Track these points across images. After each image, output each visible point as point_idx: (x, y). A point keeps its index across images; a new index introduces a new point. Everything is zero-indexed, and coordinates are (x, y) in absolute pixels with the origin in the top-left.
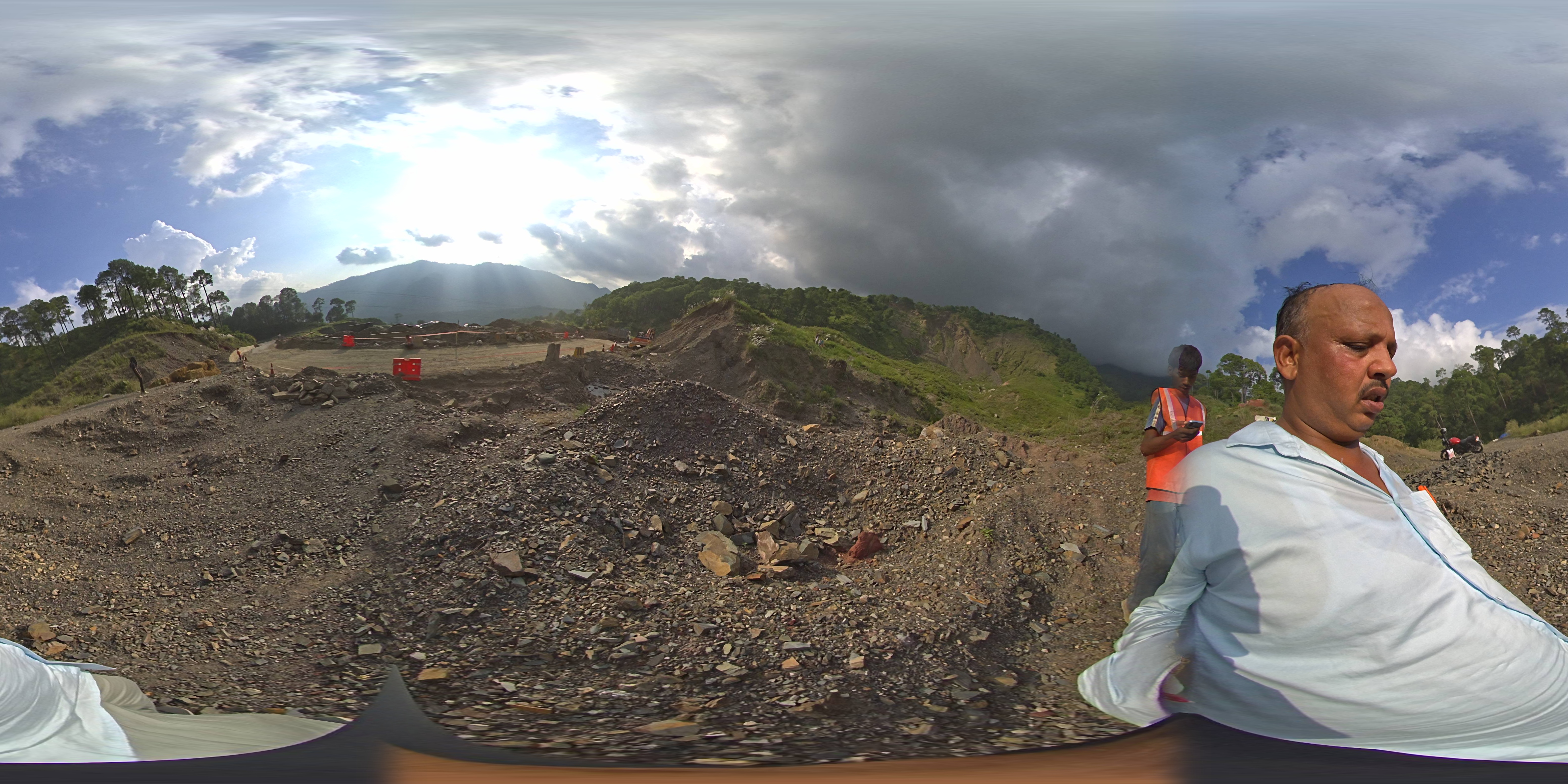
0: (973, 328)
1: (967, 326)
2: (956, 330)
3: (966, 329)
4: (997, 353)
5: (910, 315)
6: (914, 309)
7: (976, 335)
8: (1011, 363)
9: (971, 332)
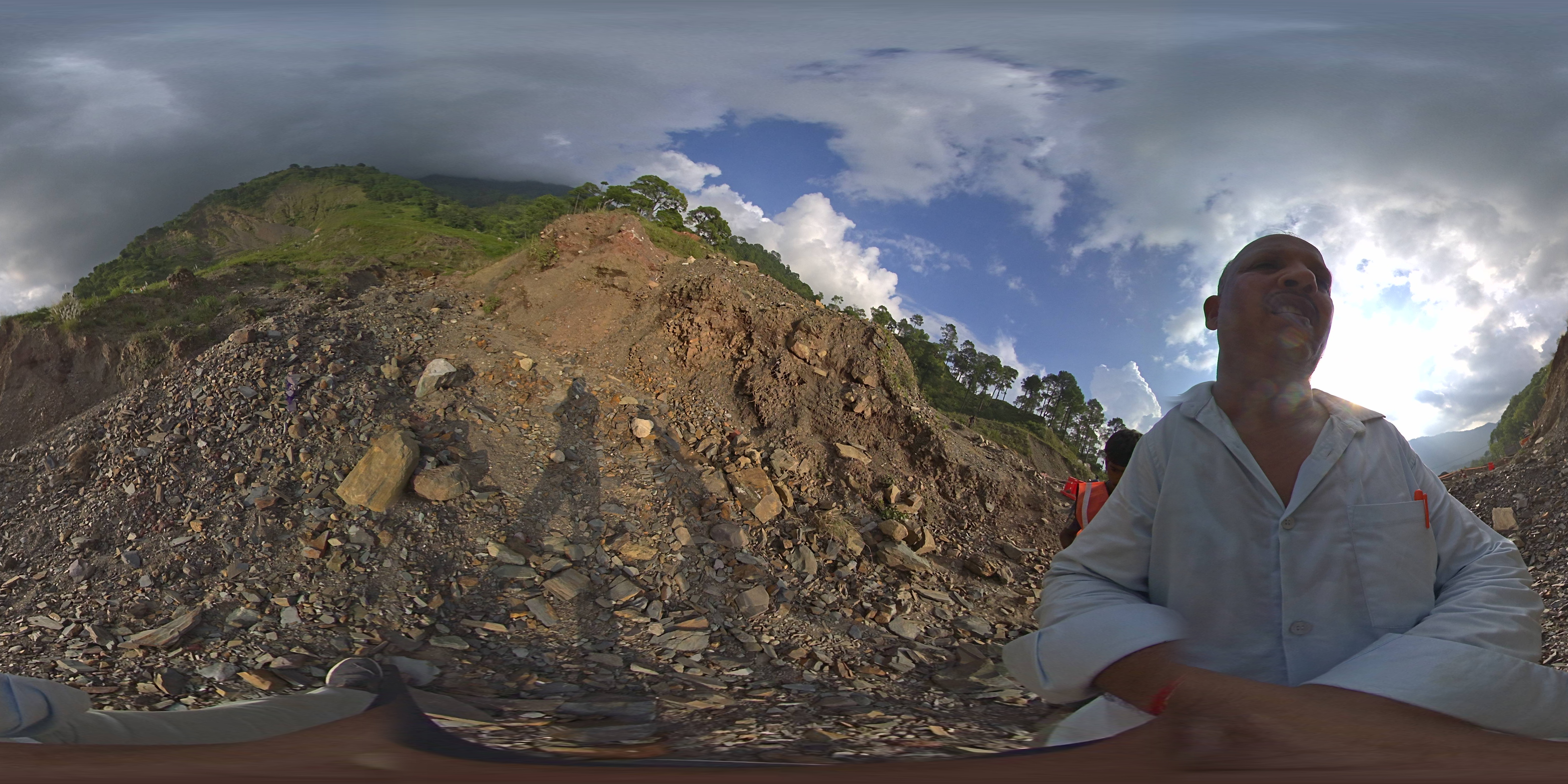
0: (237, 205)
1: (230, 208)
2: (222, 218)
3: (230, 211)
4: (284, 211)
5: (169, 238)
6: (167, 231)
7: (246, 209)
8: (306, 211)
9: (239, 210)
